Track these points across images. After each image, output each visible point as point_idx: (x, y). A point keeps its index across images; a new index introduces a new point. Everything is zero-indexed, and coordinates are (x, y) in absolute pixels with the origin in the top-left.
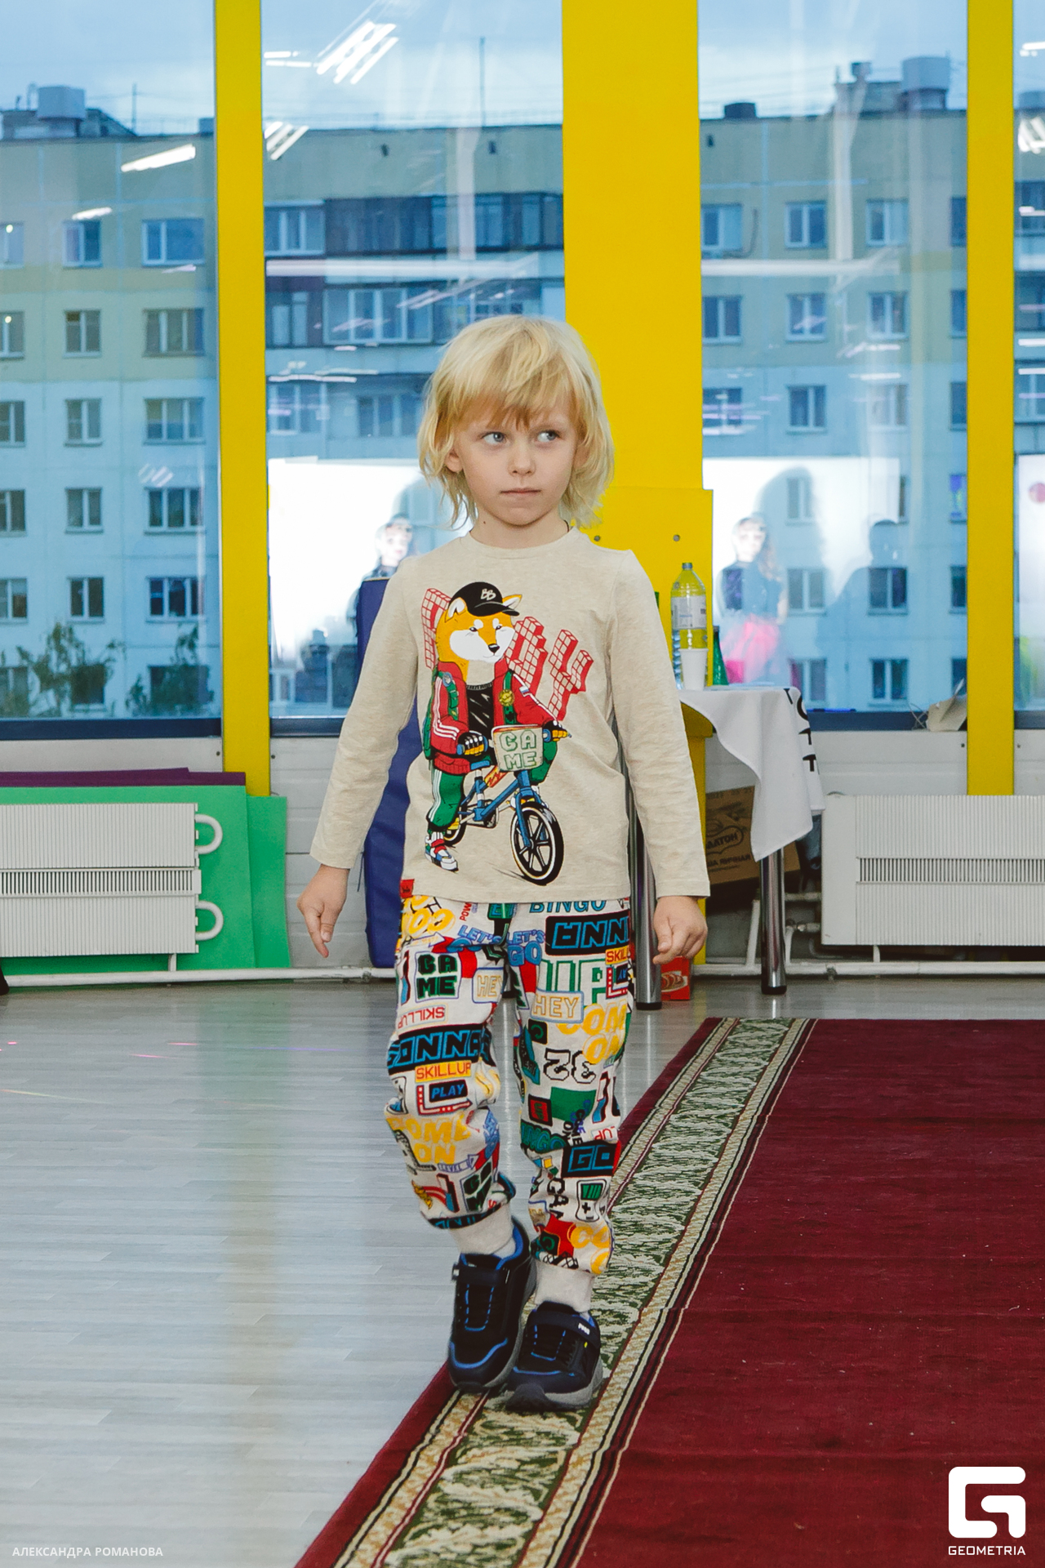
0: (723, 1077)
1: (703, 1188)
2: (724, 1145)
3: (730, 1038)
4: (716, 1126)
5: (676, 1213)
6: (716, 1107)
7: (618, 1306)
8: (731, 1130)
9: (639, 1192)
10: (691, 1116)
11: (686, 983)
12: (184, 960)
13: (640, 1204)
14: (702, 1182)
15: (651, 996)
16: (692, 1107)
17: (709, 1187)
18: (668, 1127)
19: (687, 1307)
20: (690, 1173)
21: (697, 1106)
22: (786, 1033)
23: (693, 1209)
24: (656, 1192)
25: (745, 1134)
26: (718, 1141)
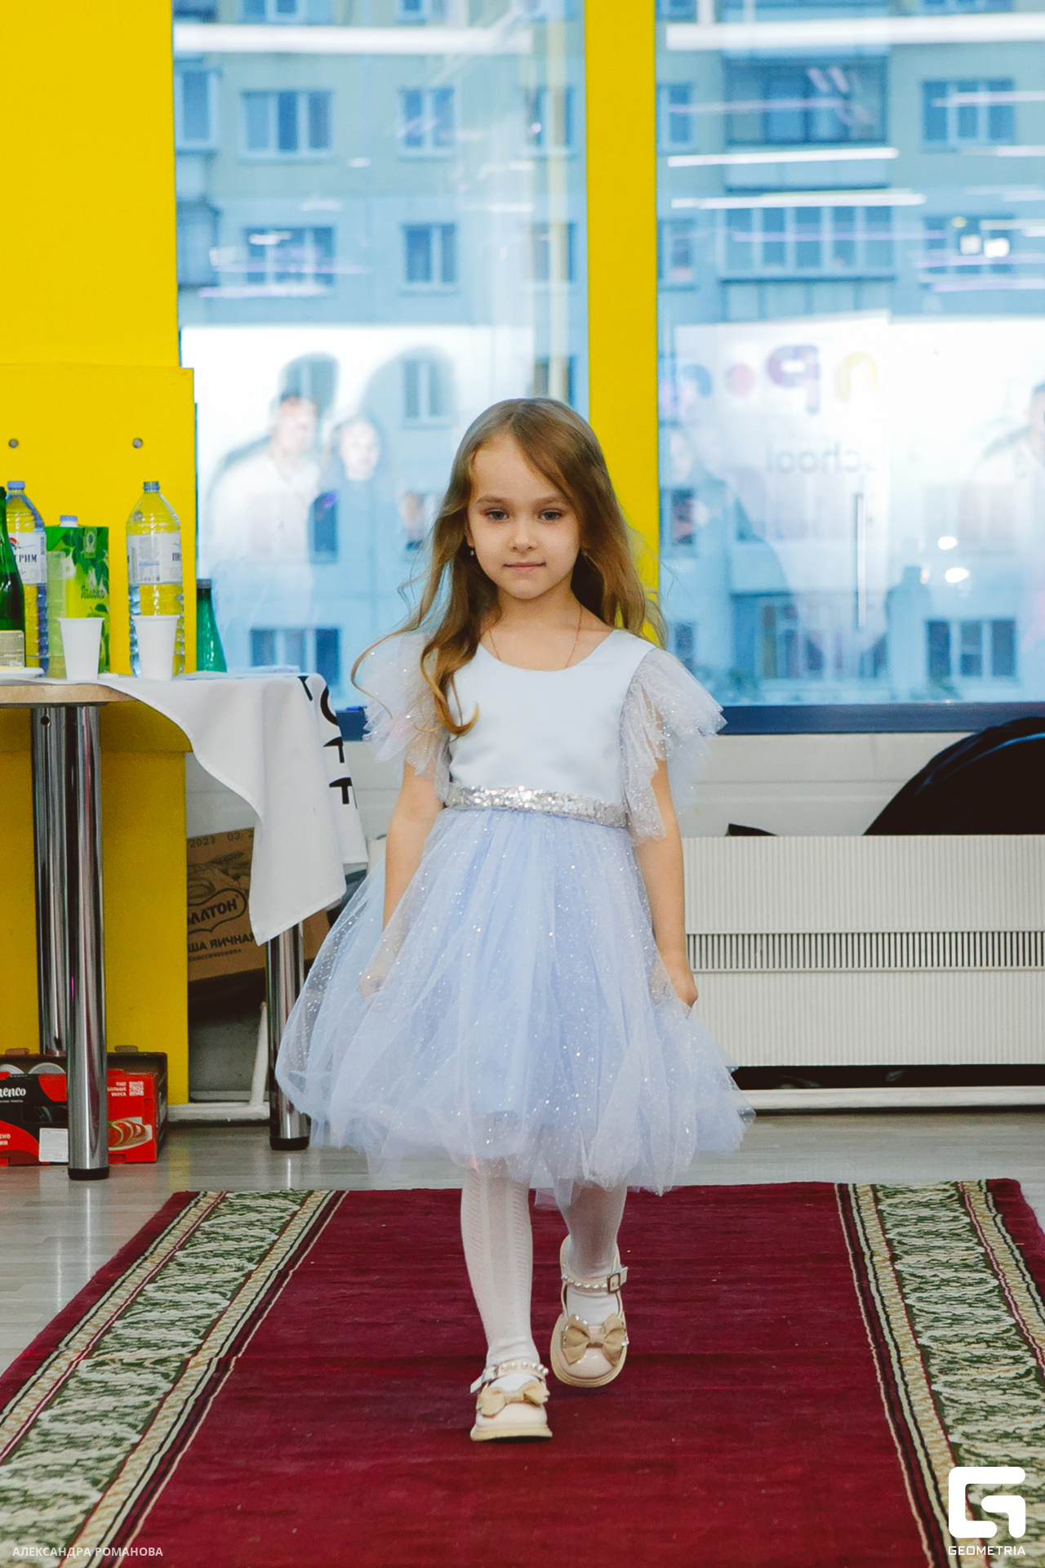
0: (178, 1292)
1: (104, 1489)
2: (155, 1412)
3: (205, 1224)
4: (148, 1379)
5: (50, 1537)
6: (155, 1345)
8: (171, 1386)
10: (113, 1361)
11: (150, 1137)
14: (105, 1480)
15: (90, 1157)
16: (118, 1346)
17: (115, 1488)
18: (71, 1383)
20: (90, 1464)
21: (127, 1345)
22: (295, 1214)
23: (80, 1530)
24: (26, 1500)
25: (193, 1392)
26: (147, 1404)
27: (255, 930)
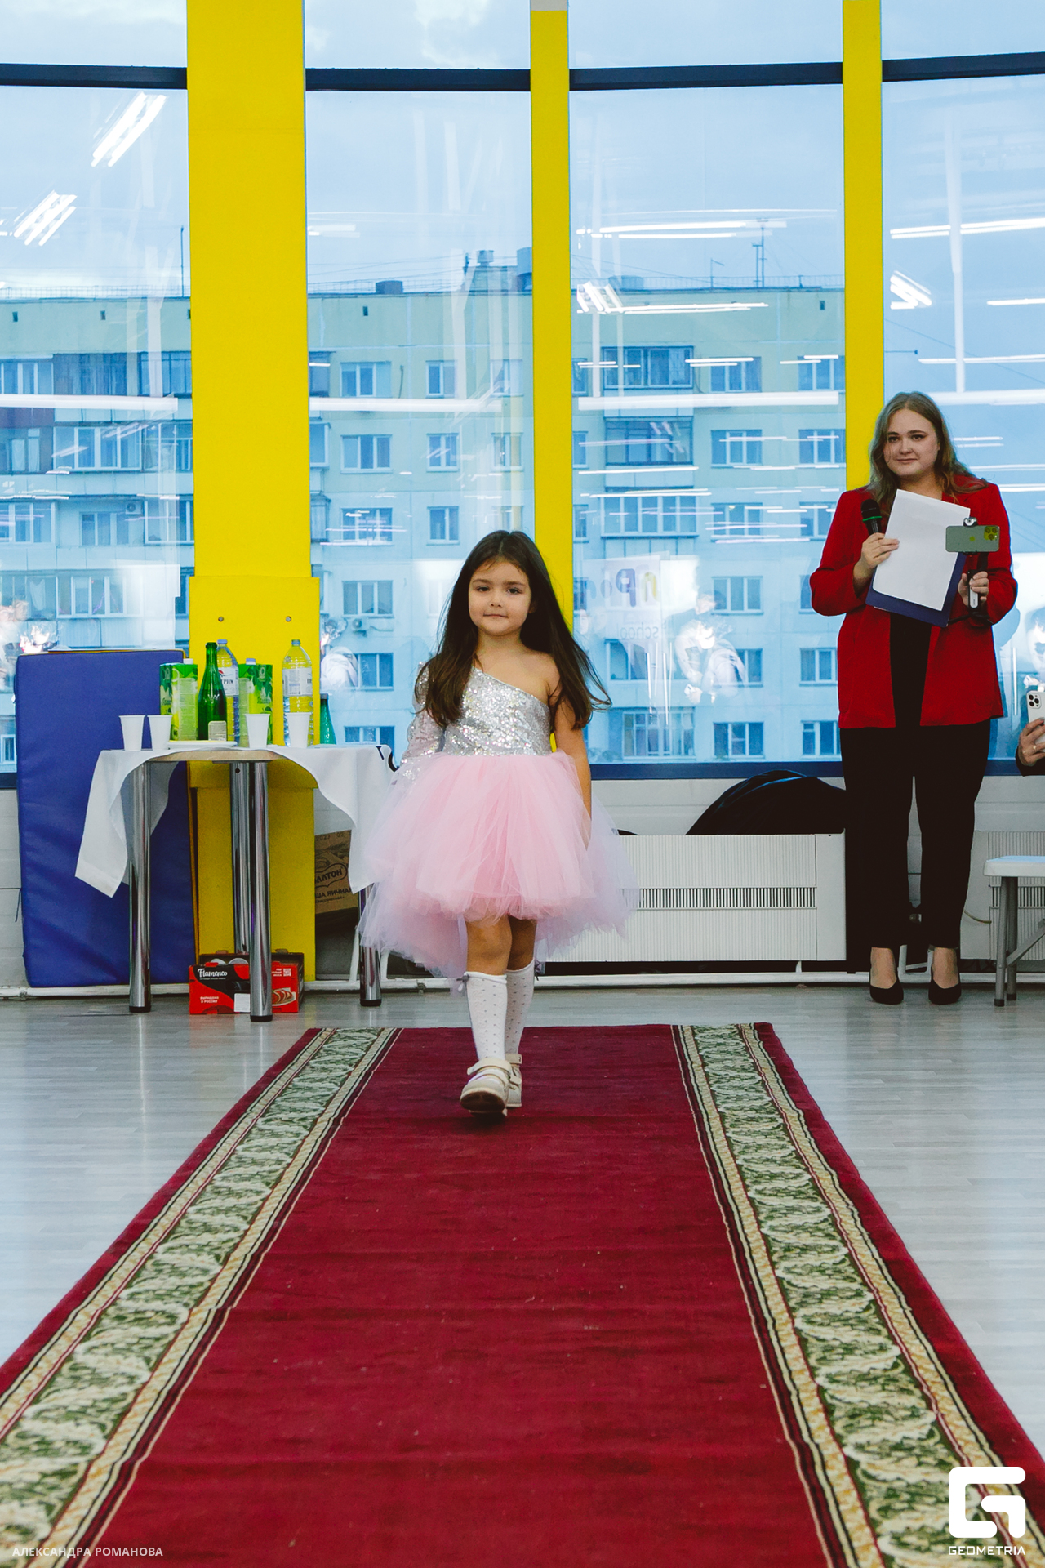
0: (311, 1082)
1: (273, 1188)
2: (300, 1147)
3: (326, 1046)
4: (295, 1128)
5: (244, 1213)
6: (299, 1110)
7: (172, 1307)
8: (308, 1132)
9: (216, 1193)
10: (276, 1119)
11: (295, 999)
13: (214, 1205)
14: (273, 1183)
15: (263, 1009)
16: (278, 1111)
17: (278, 1187)
18: (254, 1130)
19: (235, 1305)
20: (265, 1174)
21: (284, 1110)
22: (374, 1040)
23: (260, 1209)
24: (231, 1193)
25: (320, 1136)
26: (295, 1142)
27: (351, 885)
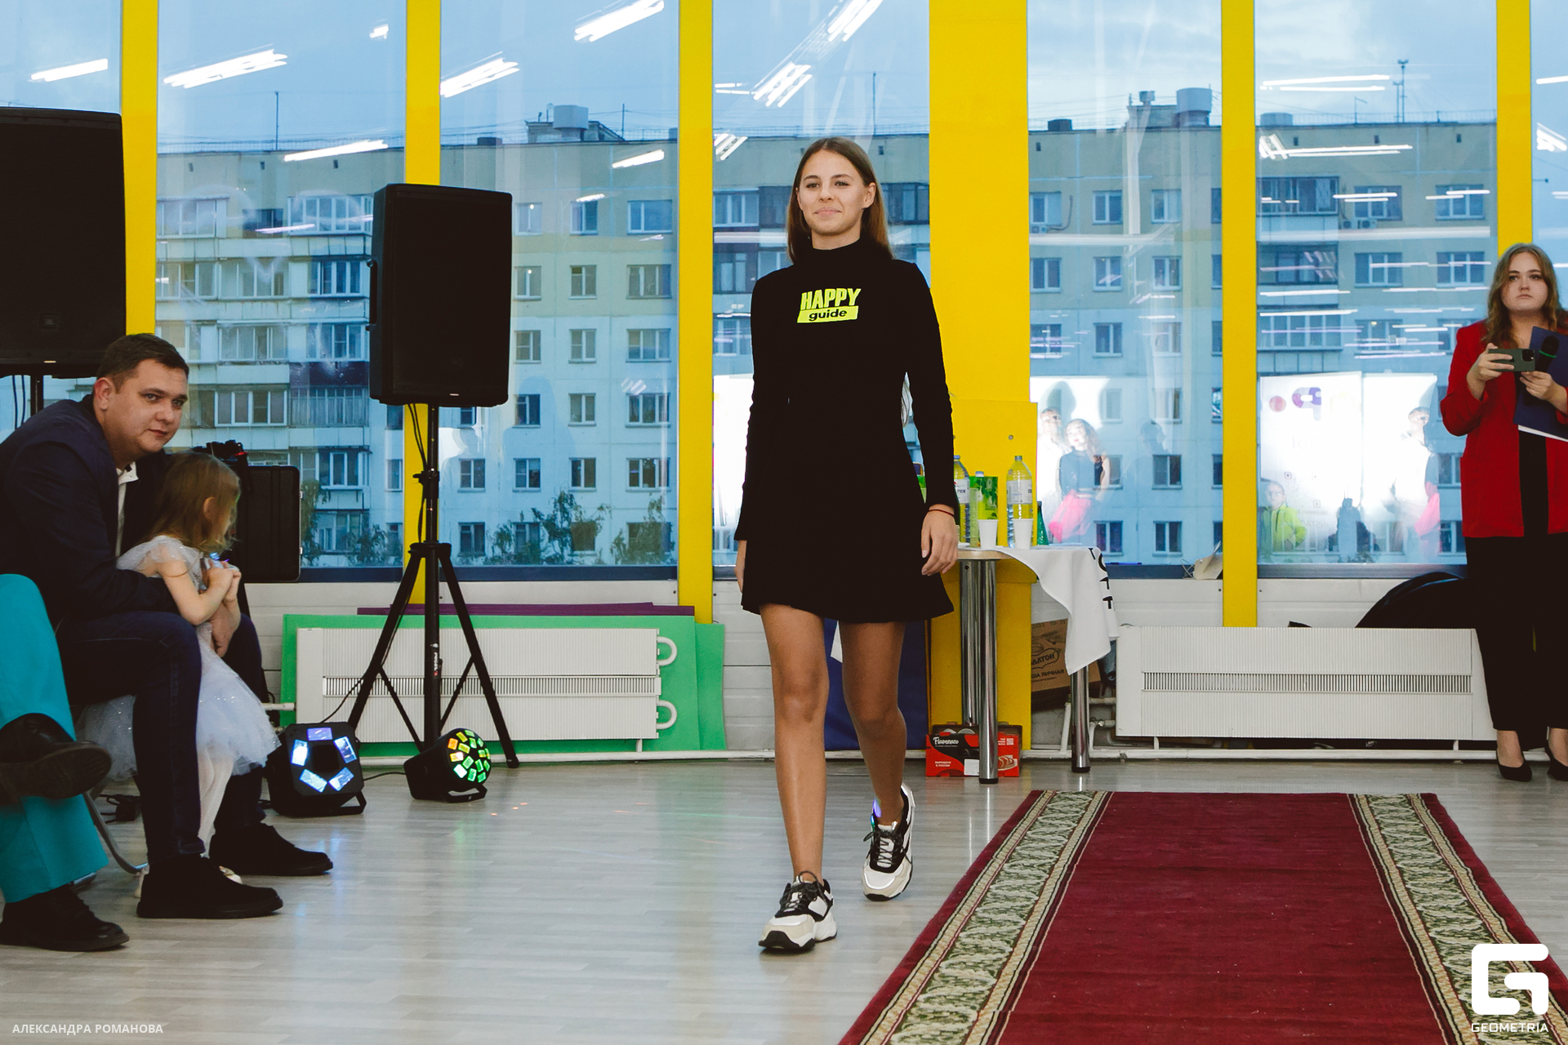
0: (1043, 835)
1: (1027, 919)
2: (1043, 887)
3: (1049, 806)
4: (1038, 872)
5: (1007, 938)
6: (1037, 858)
7: (962, 1009)
8: (1048, 876)
9: (980, 922)
10: (1019, 865)
11: (1016, 765)
12: (648, 744)
13: (980, 932)
14: (1026, 915)
15: (991, 773)
16: (1020, 858)
17: (1031, 919)
18: (1002, 873)
19: (1012, 1011)
20: (1018, 908)
21: (1024, 858)
22: (1090, 802)
23: (1019, 936)
24: (992, 922)
25: (1059, 879)
26: (1039, 884)
27: (1067, 668)
